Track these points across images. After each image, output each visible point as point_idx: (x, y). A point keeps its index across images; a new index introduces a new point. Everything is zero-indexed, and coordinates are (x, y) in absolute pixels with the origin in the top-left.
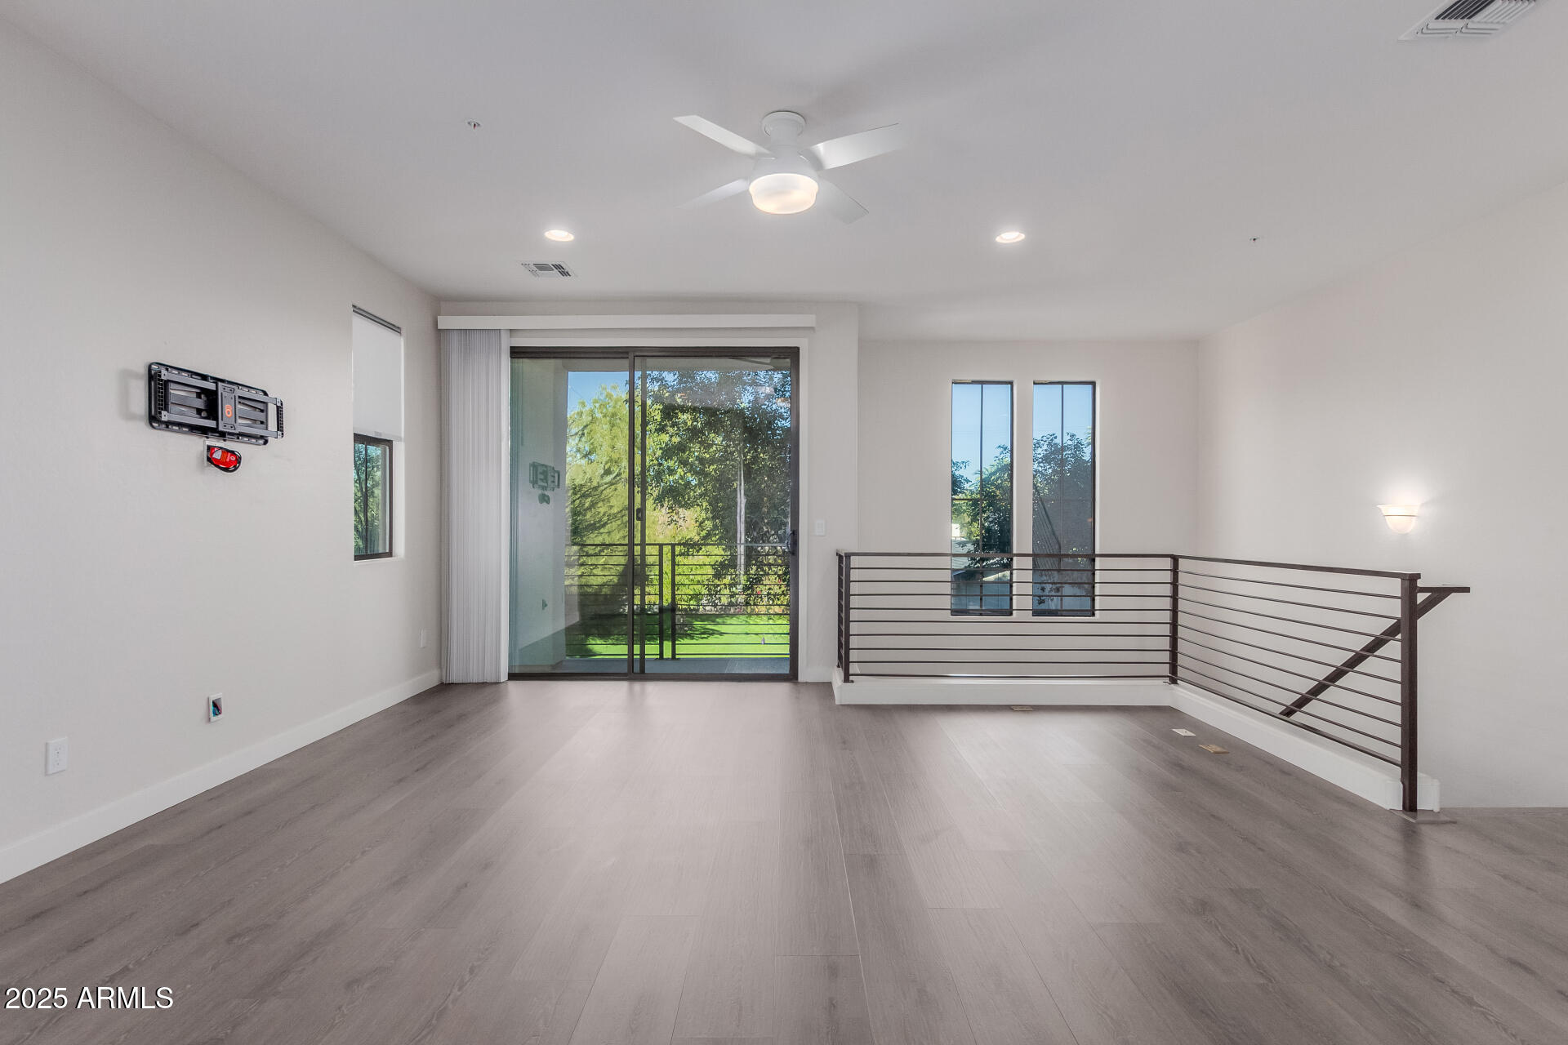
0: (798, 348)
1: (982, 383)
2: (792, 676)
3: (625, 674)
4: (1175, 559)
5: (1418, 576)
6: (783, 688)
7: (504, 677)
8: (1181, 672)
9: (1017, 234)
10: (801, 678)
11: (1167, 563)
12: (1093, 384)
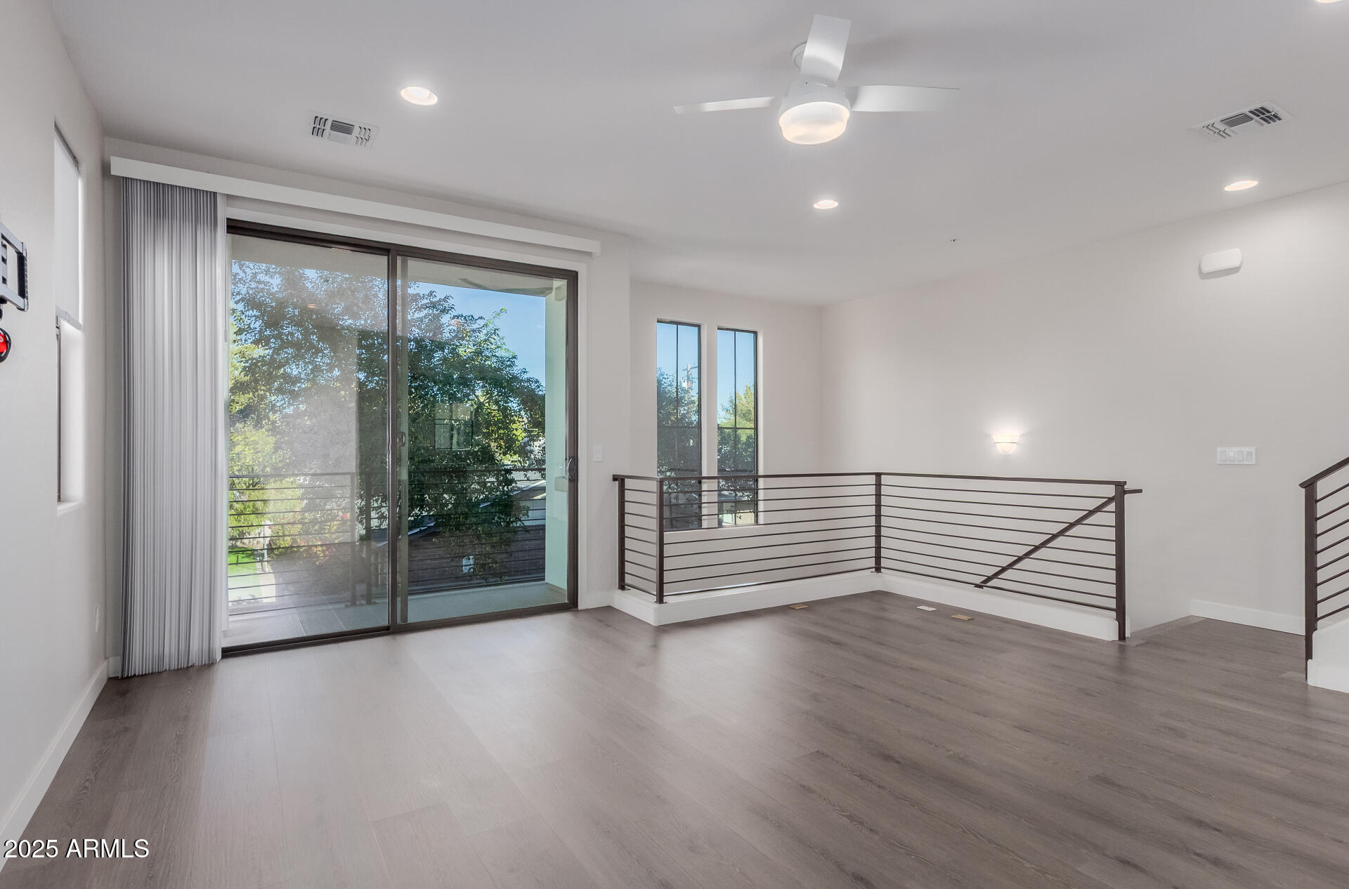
0: (577, 273)
1: (678, 323)
2: (571, 604)
3: (387, 628)
4: (878, 475)
5: (1125, 483)
6: (565, 617)
7: (218, 655)
8: (884, 563)
9: (832, 202)
10: (581, 606)
11: (872, 479)
12: (755, 333)
